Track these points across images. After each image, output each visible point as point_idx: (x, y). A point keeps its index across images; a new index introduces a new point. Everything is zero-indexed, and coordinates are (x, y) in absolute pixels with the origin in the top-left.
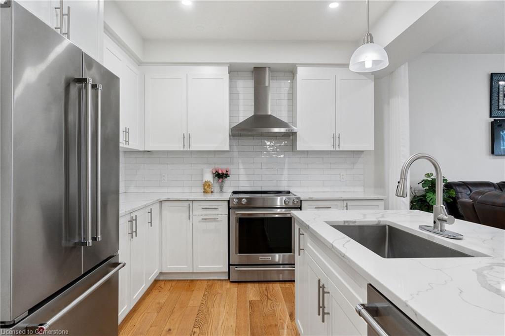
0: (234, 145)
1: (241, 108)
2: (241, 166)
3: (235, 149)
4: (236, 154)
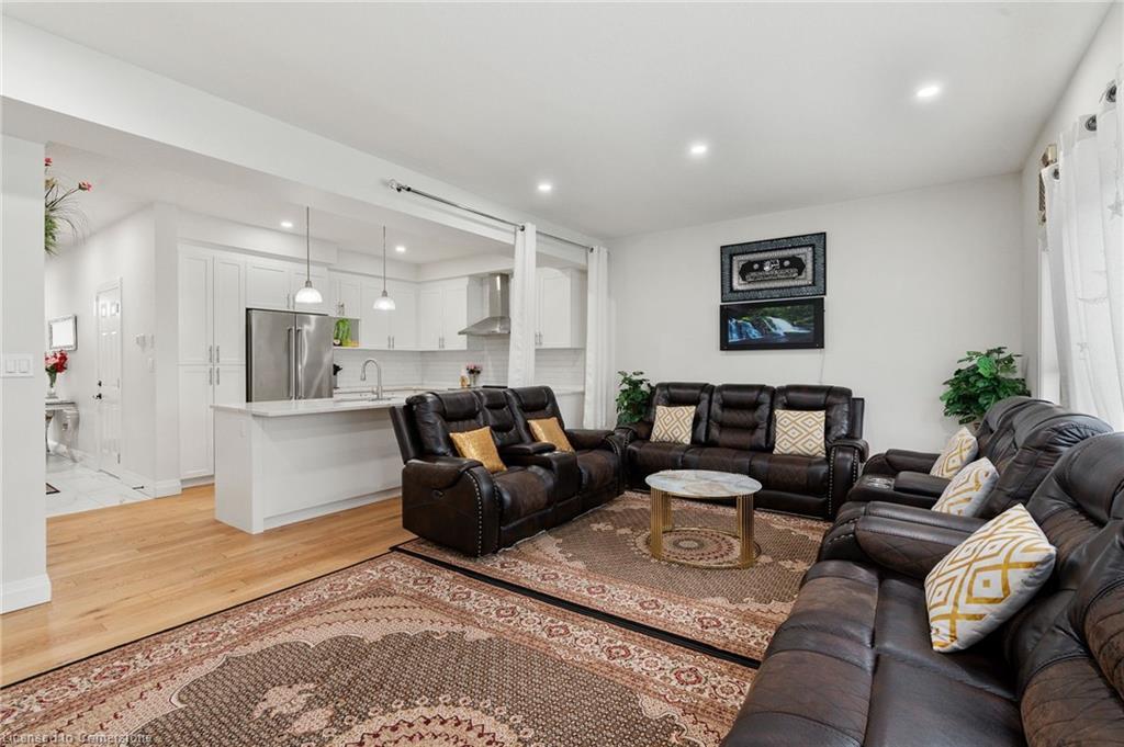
3: (486, 347)
4: (486, 353)
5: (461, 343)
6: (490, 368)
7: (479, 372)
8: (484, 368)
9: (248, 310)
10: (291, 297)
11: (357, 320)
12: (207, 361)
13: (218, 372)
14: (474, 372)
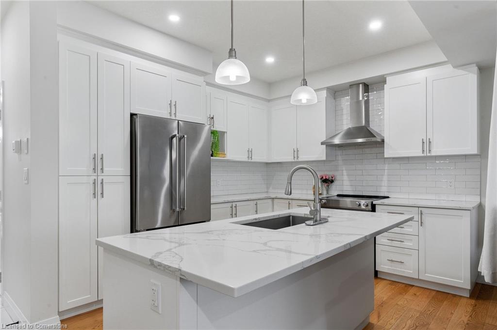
0: (339, 154)
1: (345, 122)
2: (345, 173)
3: (340, 158)
4: (340, 162)
5: (320, 153)
6: (345, 178)
7: (332, 181)
8: (338, 178)
9: (132, 115)
10: (173, 103)
11: (224, 132)
12: (91, 172)
13: (102, 183)
14: (327, 181)
